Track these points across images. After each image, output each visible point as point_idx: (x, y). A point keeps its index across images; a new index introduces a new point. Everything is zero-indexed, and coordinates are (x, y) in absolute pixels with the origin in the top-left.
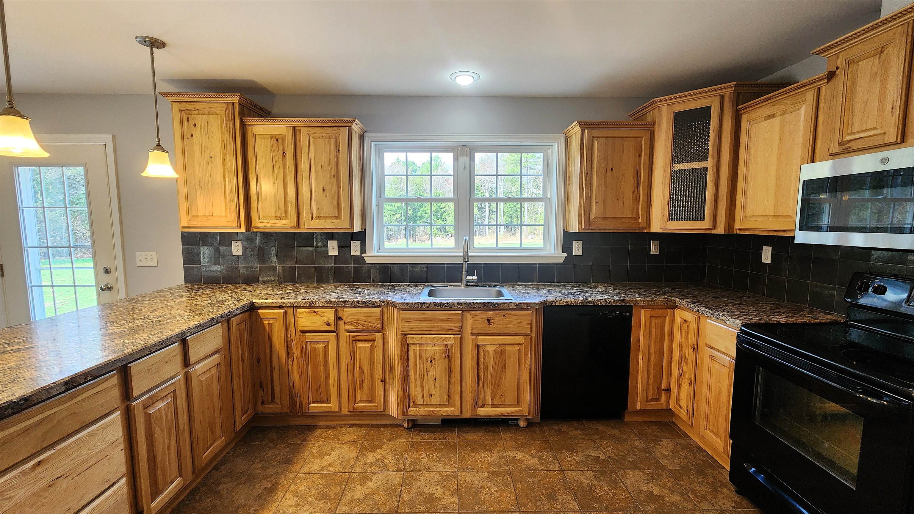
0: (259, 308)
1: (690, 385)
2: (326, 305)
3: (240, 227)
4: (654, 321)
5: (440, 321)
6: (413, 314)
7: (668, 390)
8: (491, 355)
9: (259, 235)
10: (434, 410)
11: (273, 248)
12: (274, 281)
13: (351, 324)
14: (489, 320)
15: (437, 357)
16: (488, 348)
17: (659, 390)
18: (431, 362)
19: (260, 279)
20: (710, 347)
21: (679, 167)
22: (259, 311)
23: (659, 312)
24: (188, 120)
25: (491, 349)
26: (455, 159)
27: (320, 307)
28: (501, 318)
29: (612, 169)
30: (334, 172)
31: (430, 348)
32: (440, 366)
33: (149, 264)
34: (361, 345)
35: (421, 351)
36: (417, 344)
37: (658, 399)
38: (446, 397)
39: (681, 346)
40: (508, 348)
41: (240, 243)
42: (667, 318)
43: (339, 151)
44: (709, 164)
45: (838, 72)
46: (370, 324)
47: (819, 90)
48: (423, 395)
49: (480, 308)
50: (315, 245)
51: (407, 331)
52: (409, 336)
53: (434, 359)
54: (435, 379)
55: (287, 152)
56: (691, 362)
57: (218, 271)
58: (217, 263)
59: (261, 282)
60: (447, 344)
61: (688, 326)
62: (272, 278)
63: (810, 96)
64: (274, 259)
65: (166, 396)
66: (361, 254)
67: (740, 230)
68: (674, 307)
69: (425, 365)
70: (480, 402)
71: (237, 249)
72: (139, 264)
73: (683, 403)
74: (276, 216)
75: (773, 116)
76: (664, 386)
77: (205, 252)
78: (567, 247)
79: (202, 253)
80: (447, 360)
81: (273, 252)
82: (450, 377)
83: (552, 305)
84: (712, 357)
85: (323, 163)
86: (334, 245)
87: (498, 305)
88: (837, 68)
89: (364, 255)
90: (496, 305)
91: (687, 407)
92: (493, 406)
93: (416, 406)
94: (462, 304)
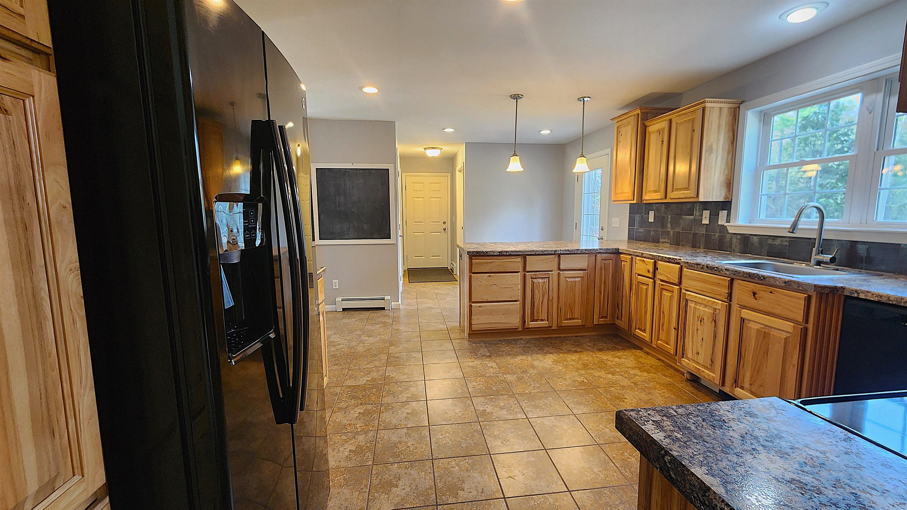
0: (622, 253)
2: (649, 256)
3: (634, 200)
5: (711, 284)
6: (692, 273)
8: (753, 334)
10: (699, 369)
11: (669, 217)
12: (667, 243)
13: (662, 275)
14: (754, 294)
15: (705, 318)
16: (751, 325)
18: (701, 321)
19: (660, 240)
22: (621, 255)
25: (755, 327)
27: (646, 258)
28: (768, 295)
30: (689, 150)
31: (701, 308)
32: (708, 328)
33: (616, 225)
34: (665, 293)
35: (696, 309)
36: (693, 301)
38: (709, 362)
40: (773, 332)
41: (653, 212)
43: (694, 131)
46: (671, 277)
48: (692, 350)
49: (746, 277)
50: (694, 214)
51: (688, 288)
52: (687, 292)
53: (703, 319)
54: (703, 339)
55: (664, 140)
57: (641, 232)
58: (642, 226)
59: (659, 242)
60: (715, 309)
62: (666, 240)
64: (669, 225)
65: (544, 278)
69: (696, 323)
70: (740, 382)
71: (651, 217)
72: (613, 225)
74: (654, 191)
79: (636, 219)
80: (714, 324)
81: (669, 220)
82: (714, 341)
83: (853, 295)
85: (683, 144)
86: (706, 215)
87: (764, 278)
89: (726, 224)
90: (762, 278)
92: (751, 392)
93: (688, 358)
94: (729, 270)
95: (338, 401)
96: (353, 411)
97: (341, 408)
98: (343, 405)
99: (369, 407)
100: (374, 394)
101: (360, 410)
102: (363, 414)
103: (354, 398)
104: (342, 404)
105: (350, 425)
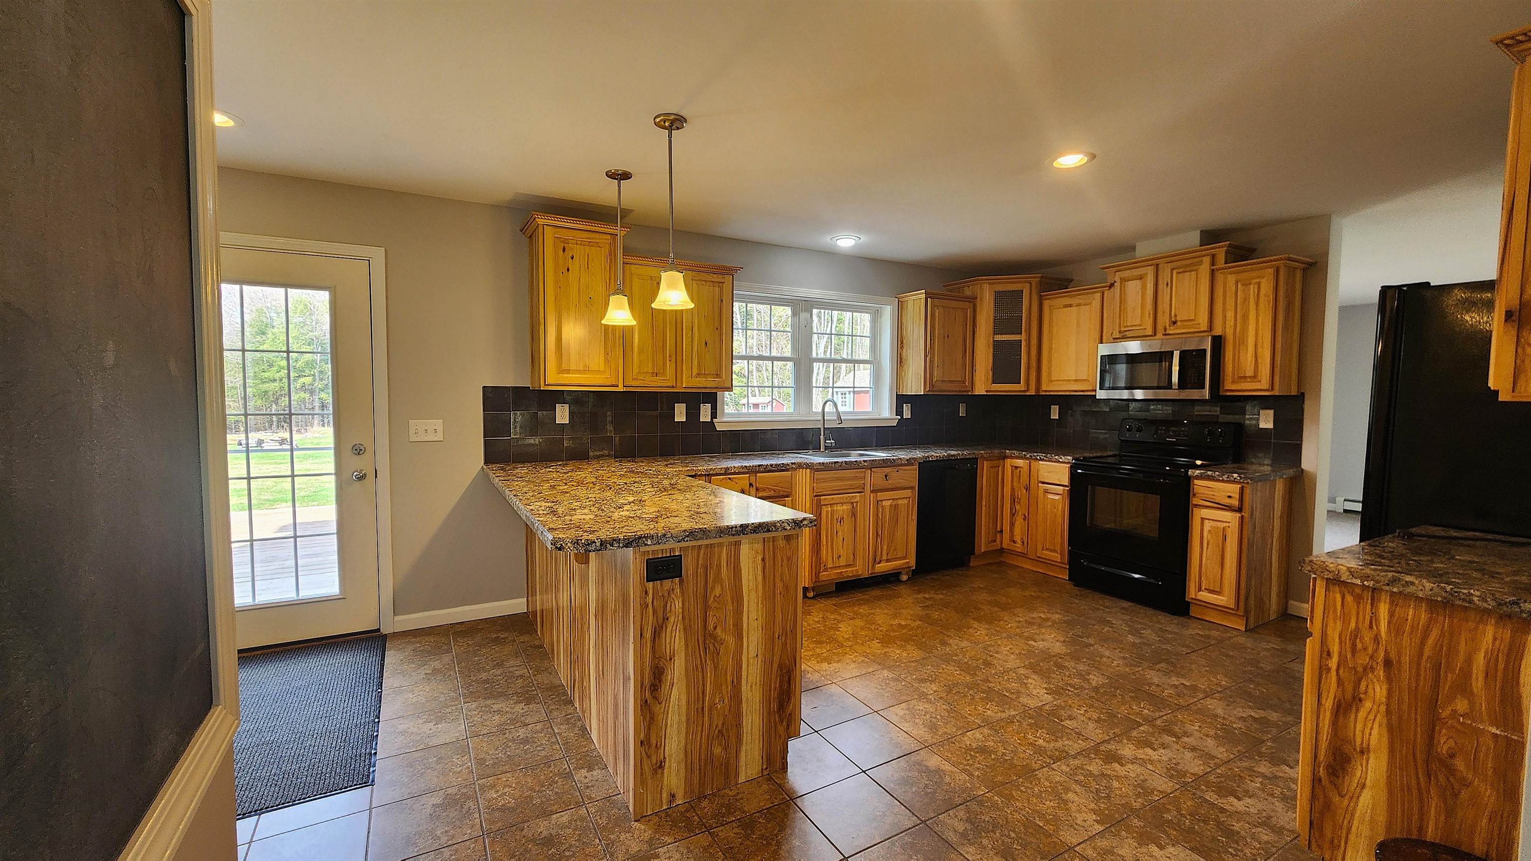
1: (1024, 519)
2: (741, 470)
4: (992, 470)
5: (849, 479)
6: (828, 474)
7: (1001, 531)
8: (887, 510)
9: (592, 397)
10: (842, 572)
11: (609, 413)
12: (608, 456)
13: (764, 490)
14: (886, 476)
15: (845, 517)
16: (885, 503)
17: (996, 532)
18: (840, 522)
19: (591, 454)
20: (1043, 483)
21: (999, 338)
23: (995, 463)
24: (564, 250)
25: (887, 503)
26: (794, 314)
27: (734, 473)
28: (895, 474)
29: (948, 336)
30: (717, 324)
31: (839, 508)
32: (847, 525)
33: (431, 437)
35: (833, 511)
36: (828, 505)
37: (995, 541)
38: (851, 557)
39: (1013, 489)
40: (899, 502)
41: (567, 406)
42: (1000, 468)
43: (722, 301)
44: (1023, 337)
45: (1116, 284)
46: (781, 489)
47: (1103, 293)
48: (833, 558)
49: (880, 465)
50: (659, 408)
51: (821, 492)
52: (822, 497)
53: (843, 518)
54: (843, 539)
56: (1024, 500)
57: (534, 445)
58: (533, 433)
59: (591, 459)
60: (852, 503)
61: (1020, 472)
62: (606, 452)
63: (1098, 296)
64: (610, 427)
66: (712, 419)
67: (1046, 391)
68: (1005, 457)
69: (834, 526)
70: (878, 559)
71: (562, 415)
72: (413, 438)
73: (1018, 538)
74: (653, 373)
75: (1071, 306)
76: (999, 529)
77: (517, 418)
78: (899, 412)
79: (512, 420)
80: (853, 518)
81: (609, 419)
82: (855, 536)
84: (1046, 492)
85: (706, 314)
86: (681, 409)
88: (1115, 282)
89: (715, 420)
90: (893, 461)
91: (1022, 539)
92: (888, 561)
93: (826, 570)
94: (867, 461)
95: (1274, 850)
96: (1252, 810)
97: (1273, 831)
98: (1265, 836)
99: (1211, 796)
100: (1179, 810)
101: (1233, 804)
102: (1233, 793)
103: (1230, 834)
104: (1266, 838)
105: (1272, 795)
